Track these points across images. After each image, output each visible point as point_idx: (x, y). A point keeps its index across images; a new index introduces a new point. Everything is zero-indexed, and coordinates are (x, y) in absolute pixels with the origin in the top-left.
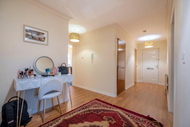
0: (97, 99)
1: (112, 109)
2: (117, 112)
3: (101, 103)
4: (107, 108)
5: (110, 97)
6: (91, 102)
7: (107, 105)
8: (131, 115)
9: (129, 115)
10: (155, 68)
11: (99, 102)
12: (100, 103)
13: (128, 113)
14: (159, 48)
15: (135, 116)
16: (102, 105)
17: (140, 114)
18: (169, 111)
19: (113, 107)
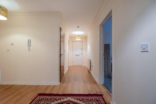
0: (40, 95)
1: (62, 100)
2: (69, 101)
3: (47, 97)
4: (57, 100)
5: (54, 86)
6: (33, 101)
7: (55, 97)
8: (81, 98)
9: (79, 99)
10: (80, 55)
11: (45, 97)
12: (46, 99)
13: (77, 97)
14: (82, 41)
15: (84, 97)
16: (50, 99)
17: (86, 94)
18: (98, 84)
19: (63, 97)
